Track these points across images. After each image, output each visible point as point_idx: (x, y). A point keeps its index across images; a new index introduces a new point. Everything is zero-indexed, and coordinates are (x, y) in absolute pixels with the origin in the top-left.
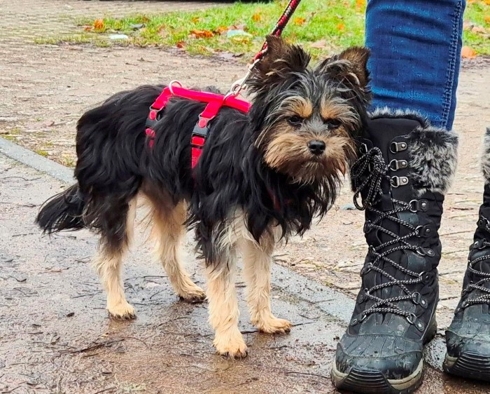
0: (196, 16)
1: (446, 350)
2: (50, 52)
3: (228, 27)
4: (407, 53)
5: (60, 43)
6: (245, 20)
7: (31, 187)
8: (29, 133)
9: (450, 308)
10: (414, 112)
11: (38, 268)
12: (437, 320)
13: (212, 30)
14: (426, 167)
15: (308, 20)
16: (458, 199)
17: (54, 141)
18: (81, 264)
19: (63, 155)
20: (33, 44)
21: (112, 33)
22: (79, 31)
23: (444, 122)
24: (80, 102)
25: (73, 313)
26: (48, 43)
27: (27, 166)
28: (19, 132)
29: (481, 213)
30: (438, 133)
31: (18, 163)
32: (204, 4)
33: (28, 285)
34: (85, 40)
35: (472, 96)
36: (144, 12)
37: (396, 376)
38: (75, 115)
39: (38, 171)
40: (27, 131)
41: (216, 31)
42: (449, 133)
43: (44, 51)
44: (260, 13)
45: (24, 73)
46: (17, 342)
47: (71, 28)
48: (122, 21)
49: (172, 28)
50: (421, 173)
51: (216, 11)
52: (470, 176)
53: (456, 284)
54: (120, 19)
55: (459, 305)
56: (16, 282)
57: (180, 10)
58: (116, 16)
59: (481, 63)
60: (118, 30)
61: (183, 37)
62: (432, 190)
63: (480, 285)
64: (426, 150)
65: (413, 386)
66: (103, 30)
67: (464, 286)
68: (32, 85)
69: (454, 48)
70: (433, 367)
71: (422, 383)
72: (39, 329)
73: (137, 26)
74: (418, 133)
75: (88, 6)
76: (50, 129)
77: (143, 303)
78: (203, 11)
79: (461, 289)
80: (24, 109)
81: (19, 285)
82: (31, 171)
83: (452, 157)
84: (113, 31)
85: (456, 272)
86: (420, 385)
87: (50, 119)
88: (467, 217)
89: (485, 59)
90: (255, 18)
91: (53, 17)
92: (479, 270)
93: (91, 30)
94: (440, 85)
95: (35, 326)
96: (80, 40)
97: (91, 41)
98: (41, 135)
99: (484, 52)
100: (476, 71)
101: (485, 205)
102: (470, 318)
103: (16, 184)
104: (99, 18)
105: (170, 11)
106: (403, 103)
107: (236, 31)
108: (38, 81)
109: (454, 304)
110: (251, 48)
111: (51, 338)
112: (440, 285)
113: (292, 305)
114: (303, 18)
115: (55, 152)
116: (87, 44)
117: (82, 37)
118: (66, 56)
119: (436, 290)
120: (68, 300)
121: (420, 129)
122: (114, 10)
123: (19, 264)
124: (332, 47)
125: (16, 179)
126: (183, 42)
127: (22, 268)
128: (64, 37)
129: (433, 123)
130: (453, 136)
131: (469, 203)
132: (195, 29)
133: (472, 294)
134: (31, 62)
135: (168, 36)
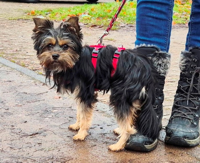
0: (70, 9)
1: (166, 134)
2: (15, 23)
3: (82, 13)
4: (152, 23)
5: (18, 20)
6: (88, 11)
7: (9, 74)
8: (8, 54)
9: (167, 119)
10: (154, 46)
11: (13, 104)
12: (162, 123)
13: (76, 14)
14: (159, 66)
15: (112, 10)
16: (169, 78)
17: (17, 57)
18: (29, 103)
19: (21, 62)
20: (8, 20)
21: (38, 15)
22: (26, 15)
23: (166, 49)
24: (27, 42)
25: (26, 121)
26: (14, 20)
27: (8, 66)
28: (4, 54)
29: (179, 83)
30: (163, 53)
31: (4, 65)
32: (72, 4)
33: (9, 111)
34: (28, 18)
35: (174, 39)
36: (50, 8)
37: (147, 144)
38: (25, 47)
39: (12, 68)
40: (7, 53)
41: (78, 15)
42: (167, 53)
43: (12, 23)
44: (94, 8)
45: (5, 31)
46: (6, 132)
47: (22, 14)
48: (42, 11)
49: (61, 14)
50: (157, 68)
51: (77, 7)
52: (174, 69)
53: (169, 110)
54: (41, 10)
55: (171, 118)
56: (5, 110)
57: (64, 7)
58: (39, 9)
59: (178, 27)
60: (40, 14)
61: (65, 17)
62: (161, 75)
63: (178, 110)
64: (159, 60)
65: (154, 147)
66: (34, 14)
67: (172, 110)
68: (8, 36)
69: (169, 21)
70: (161, 141)
71: (157, 146)
72: (14, 127)
73: (47, 13)
74: (156, 54)
75: (28, 5)
76: (16, 52)
77: (53, 117)
78: (72, 7)
79: (171, 112)
80: (6, 45)
81: (6, 111)
82: (9, 68)
83: (169, 62)
84: (39, 15)
85: (169, 105)
86: (156, 147)
87: (16, 48)
88: (173, 85)
89: (179, 25)
90: (92, 10)
91: (15, 10)
92: (178, 105)
93: (30, 15)
94: (164, 35)
95: (12, 126)
96: (26, 18)
97: (30, 19)
98: (12, 54)
99: (179, 22)
100: (175, 30)
101: (180, 80)
102: (175, 122)
103: (4, 73)
104: (33, 10)
105: (60, 7)
106: (150, 42)
107: (85, 15)
108: (11, 34)
109: (169, 117)
110: (91, 21)
111: (18, 130)
112: (163, 110)
113: (108, 118)
114: (110, 10)
115: (18, 61)
116: (29, 20)
117: (27, 17)
118: (21, 25)
119: (162, 112)
120: (25, 116)
121: (157, 52)
122: (39, 7)
123: (5, 103)
124: (121, 21)
125: (4, 71)
126: (65, 19)
127: (7, 104)
128: (20, 17)
129: (162, 50)
130: (169, 54)
131: (173, 80)
132: (69, 14)
133: (175, 113)
134: (8, 27)
135: (59, 17)
